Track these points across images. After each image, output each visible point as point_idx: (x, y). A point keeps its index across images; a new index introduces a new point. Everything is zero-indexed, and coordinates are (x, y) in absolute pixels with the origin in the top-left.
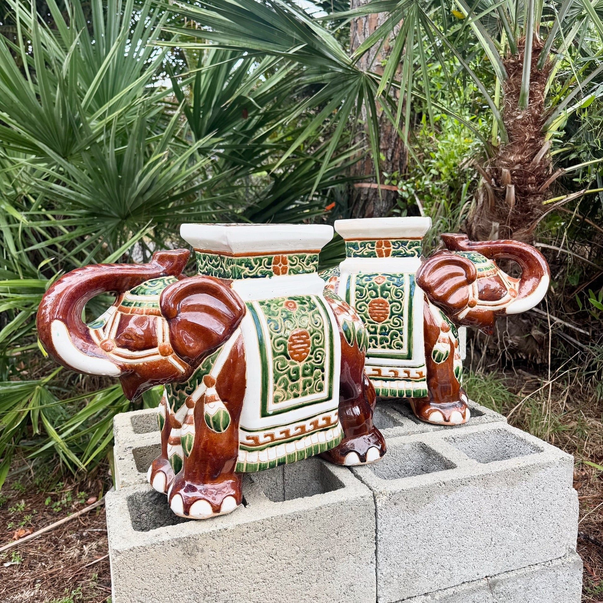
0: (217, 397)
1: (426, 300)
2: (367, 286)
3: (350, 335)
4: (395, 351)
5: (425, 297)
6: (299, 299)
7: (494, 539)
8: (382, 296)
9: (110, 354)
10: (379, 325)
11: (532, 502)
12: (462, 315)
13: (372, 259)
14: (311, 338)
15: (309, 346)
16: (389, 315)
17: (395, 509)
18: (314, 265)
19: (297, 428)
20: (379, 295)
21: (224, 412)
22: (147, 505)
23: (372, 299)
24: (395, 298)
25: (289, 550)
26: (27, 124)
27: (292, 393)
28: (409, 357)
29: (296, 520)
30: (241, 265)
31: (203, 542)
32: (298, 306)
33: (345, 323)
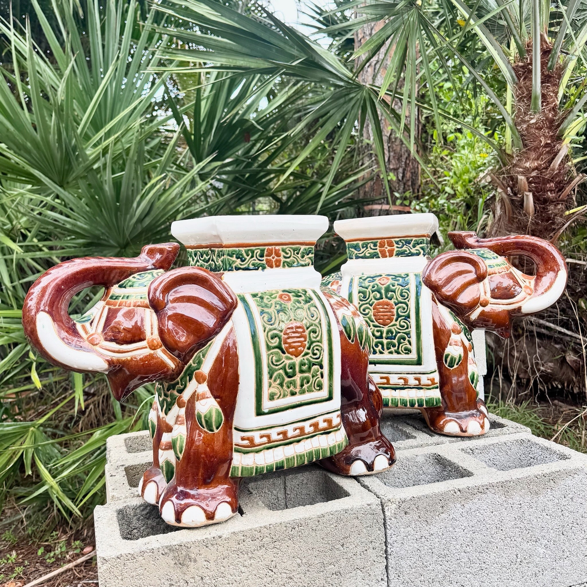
0: (209, 394)
1: (434, 301)
2: (370, 287)
3: (350, 330)
4: (403, 357)
5: (433, 297)
6: (294, 292)
7: (519, 556)
8: (387, 297)
9: (97, 348)
10: (385, 329)
11: (560, 514)
12: (474, 315)
13: (375, 260)
14: (307, 332)
15: (305, 341)
16: (395, 317)
17: (406, 518)
18: (310, 258)
19: (295, 429)
20: (384, 296)
21: (217, 410)
22: (138, 519)
23: (376, 301)
24: (400, 299)
25: (290, 562)
26: (22, 152)
27: (289, 390)
28: (419, 362)
29: (297, 529)
30: (232, 256)
31: (196, 551)
32: (293, 299)
33: (344, 317)
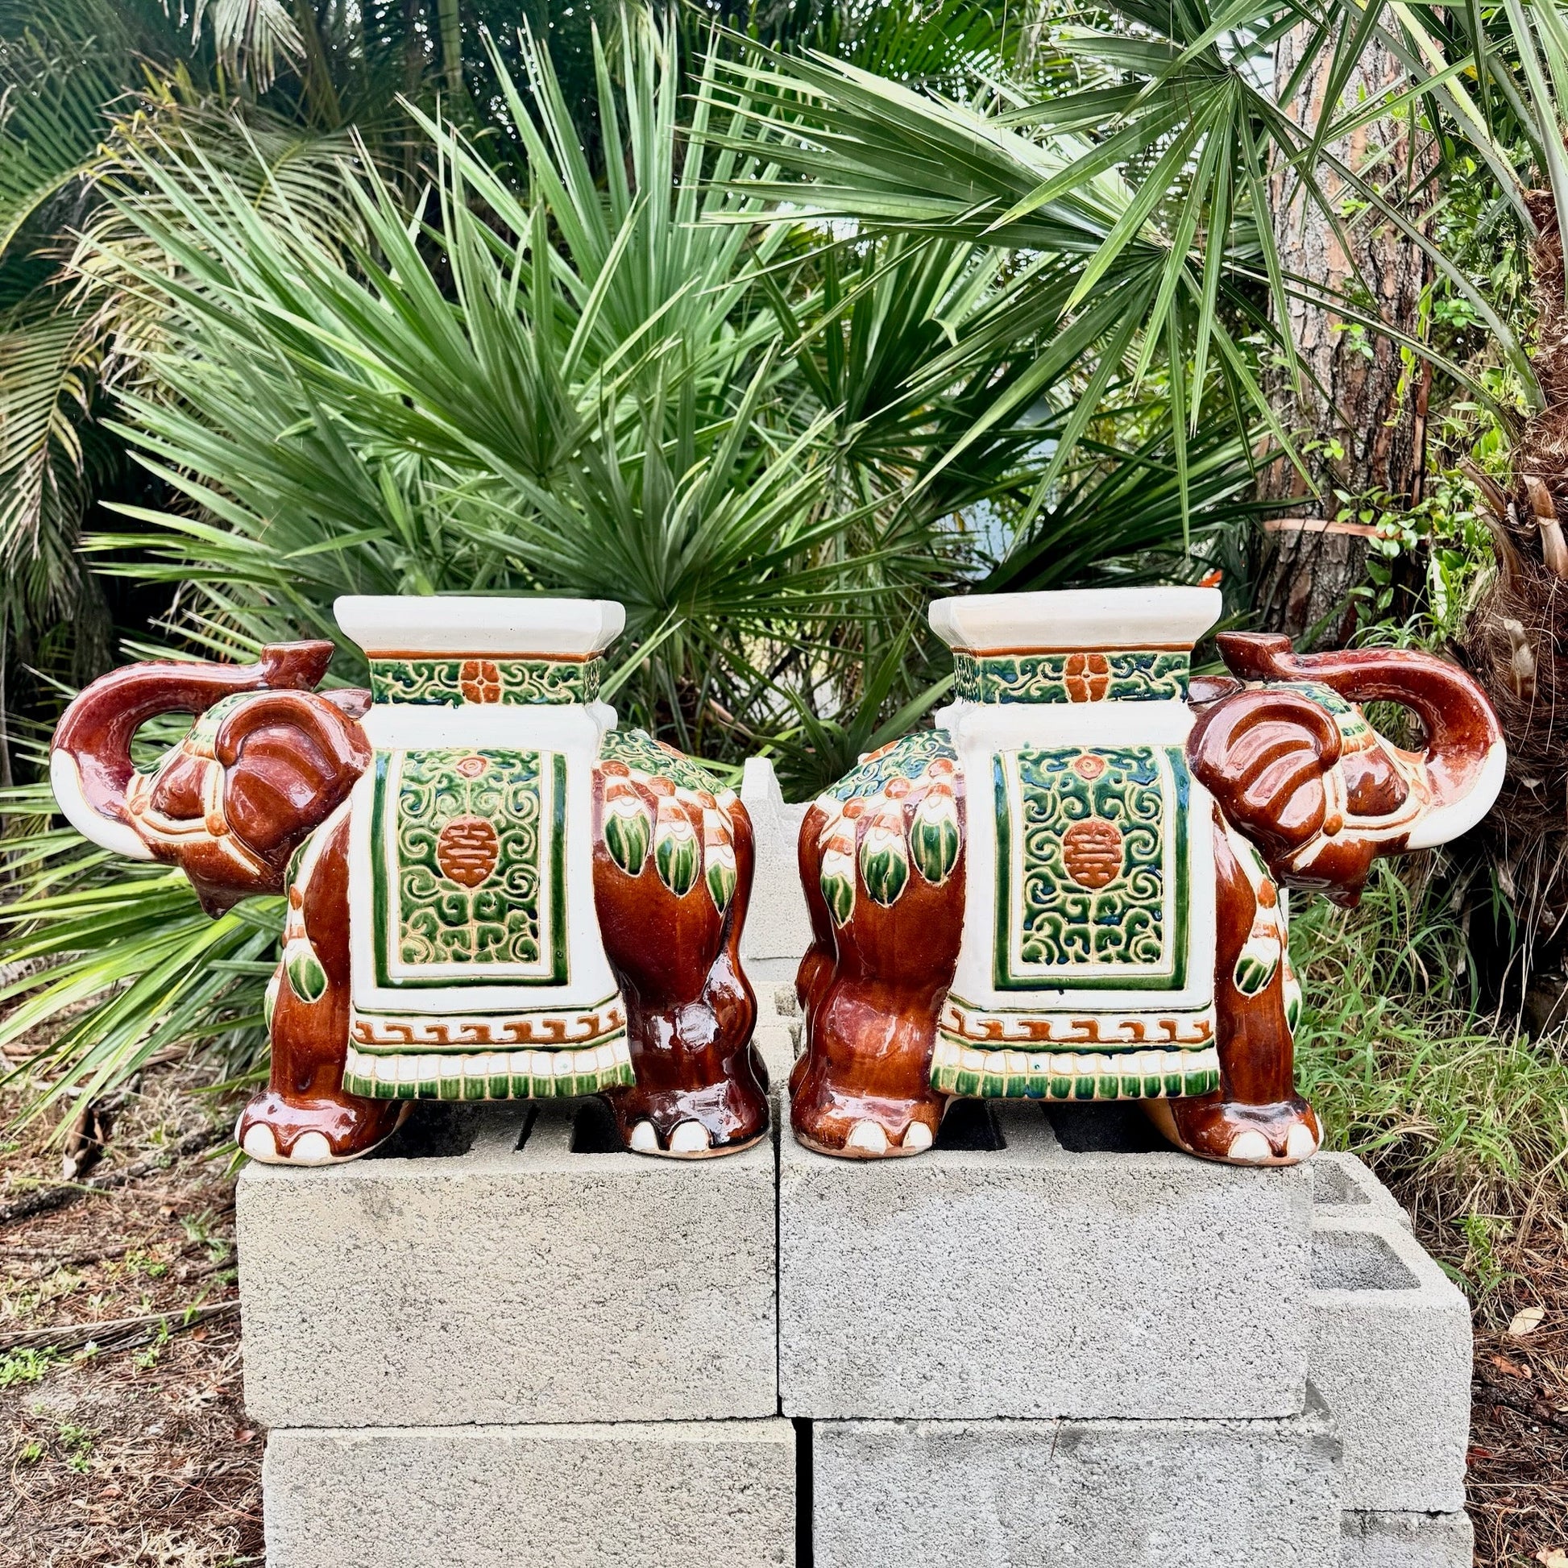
1: (1216, 819)
2: (1056, 786)
4: (1138, 969)
5: (1215, 812)
8: (1100, 812)
10: (1095, 897)
12: (1305, 858)
13: (1054, 706)
16: (1122, 866)
20: (1093, 810)
23: (1072, 824)
24: (1137, 817)
28: (1177, 984)
